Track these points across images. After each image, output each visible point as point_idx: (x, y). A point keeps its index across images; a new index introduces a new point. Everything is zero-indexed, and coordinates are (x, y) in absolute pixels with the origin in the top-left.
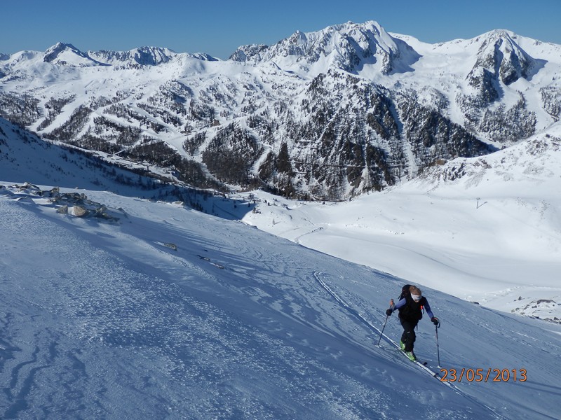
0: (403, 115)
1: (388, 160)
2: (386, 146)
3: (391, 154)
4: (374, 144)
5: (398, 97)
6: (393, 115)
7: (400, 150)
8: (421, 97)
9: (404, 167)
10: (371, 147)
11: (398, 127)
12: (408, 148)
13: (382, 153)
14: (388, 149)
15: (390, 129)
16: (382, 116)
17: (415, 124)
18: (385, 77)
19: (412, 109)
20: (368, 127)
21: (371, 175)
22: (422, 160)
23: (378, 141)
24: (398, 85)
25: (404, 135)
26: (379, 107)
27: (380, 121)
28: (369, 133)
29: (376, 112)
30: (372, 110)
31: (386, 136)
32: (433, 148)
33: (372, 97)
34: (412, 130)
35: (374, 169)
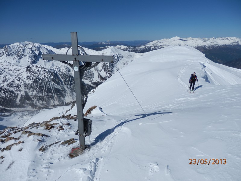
0: (62, 77)
1: (61, 91)
2: (59, 87)
3: (61, 90)
4: (56, 87)
5: (59, 72)
6: (59, 78)
7: (64, 88)
8: (62, 69)
9: (66, 92)
10: (55, 89)
11: (61, 81)
12: (65, 87)
13: (59, 90)
14: (60, 88)
15: (59, 83)
16: (56, 79)
17: (66, 80)
18: (48, 62)
19: (64, 76)
20: (53, 83)
21: (58, 96)
22: (70, 90)
23: (57, 86)
24: (53, 65)
25: (63, 83)
26: (54, 77)
27: (56, 81)
28: (54, 84)
29: (54, 78)
30: (52, 77)
31: (58, 84)
32: (72, 86)
33: (51, 73)
34: (65, 81)
35: (58, 94)
